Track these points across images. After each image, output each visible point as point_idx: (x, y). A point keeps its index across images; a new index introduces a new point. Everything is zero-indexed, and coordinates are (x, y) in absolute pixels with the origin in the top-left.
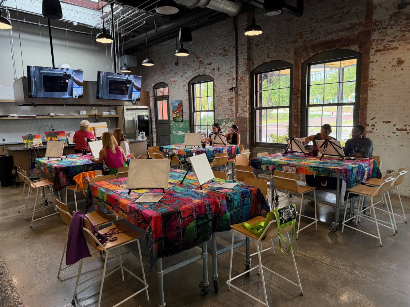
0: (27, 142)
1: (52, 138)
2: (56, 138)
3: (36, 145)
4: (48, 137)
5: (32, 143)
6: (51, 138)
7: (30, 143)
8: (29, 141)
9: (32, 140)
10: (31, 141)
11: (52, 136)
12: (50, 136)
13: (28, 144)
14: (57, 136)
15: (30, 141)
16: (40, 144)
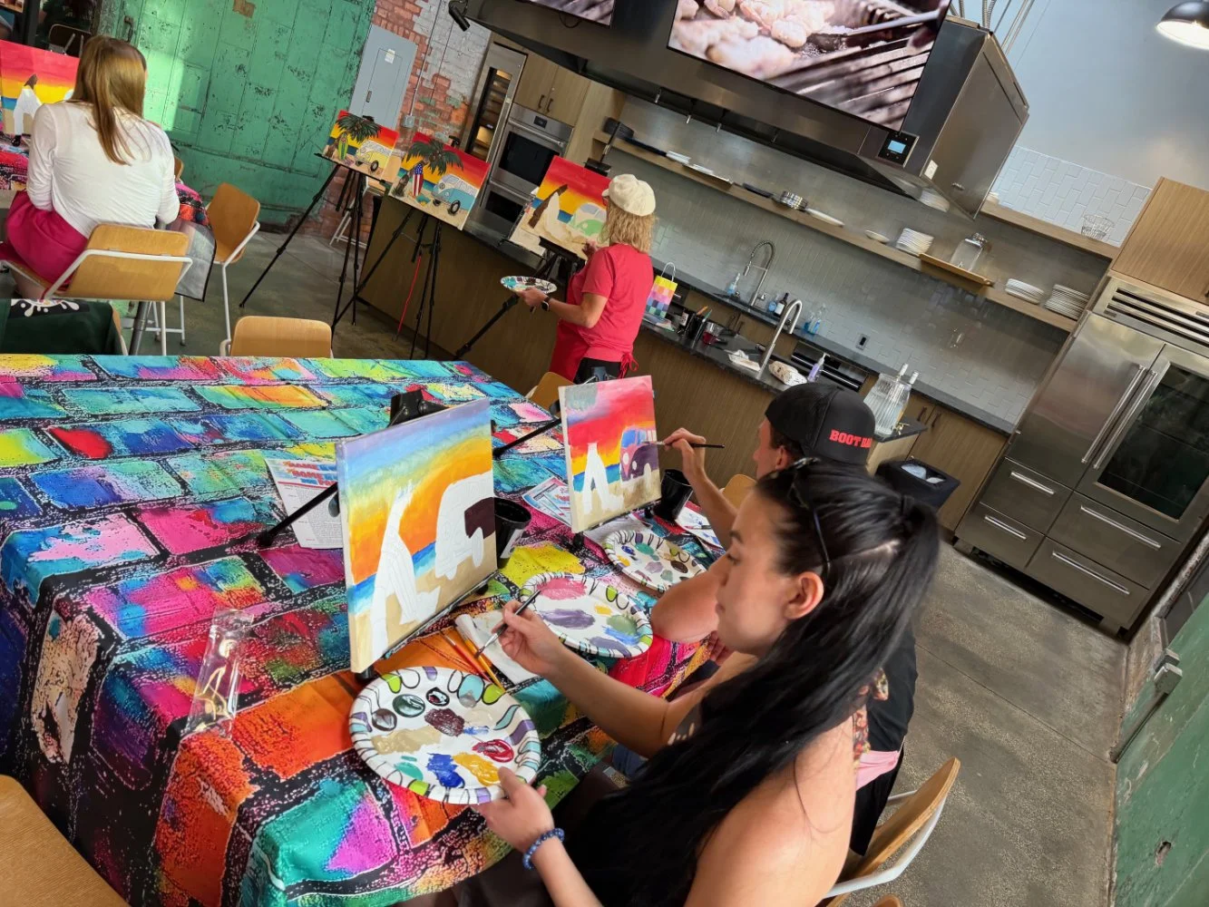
0: (339, 139)
1: (425, 168)
2: (440, 173)
3: (360, 163)
4: (415, 155)
5: (352, 150)
6: (422, 164)
7: (346, 149)
8: (349, 137)
9: (360, 140)
10: (354, 143)
11: (432, 160)
12: (423, 154)
13: (337, 146)
14: (449, 167)
15: (353, 139)
16: (375, 166)
